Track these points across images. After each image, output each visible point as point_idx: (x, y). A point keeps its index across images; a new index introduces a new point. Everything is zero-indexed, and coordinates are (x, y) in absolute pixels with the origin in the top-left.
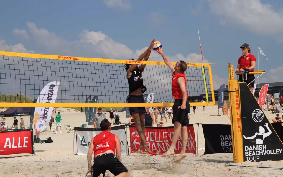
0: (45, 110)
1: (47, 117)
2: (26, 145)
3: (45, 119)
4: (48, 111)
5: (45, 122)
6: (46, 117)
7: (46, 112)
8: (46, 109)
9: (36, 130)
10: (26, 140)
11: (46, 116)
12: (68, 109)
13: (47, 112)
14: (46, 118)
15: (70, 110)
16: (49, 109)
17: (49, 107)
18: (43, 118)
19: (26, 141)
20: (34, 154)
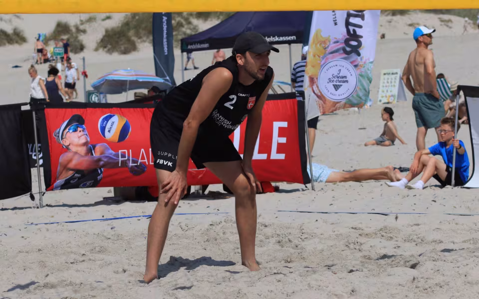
0: (348, 24)
1: (361, 51)
2: (279, 152)
3: (354, 56)
4: (360, 27)
5: (356, 66)
6: (356, 50)
7: (354, 31)
8: (352, 20)
9: (320, 97)
10: (282, 132)
11: (354, 43)
12: (446, 17)
13: (359, 31)
14: (359, 54)
15: (450, 21)
16: (362, 17)
17: (362, 11)
18: (346, 52)
19: (280, 135)
20: (309, 185)
